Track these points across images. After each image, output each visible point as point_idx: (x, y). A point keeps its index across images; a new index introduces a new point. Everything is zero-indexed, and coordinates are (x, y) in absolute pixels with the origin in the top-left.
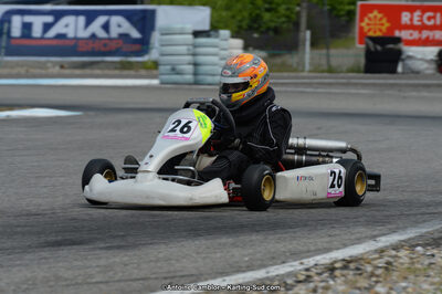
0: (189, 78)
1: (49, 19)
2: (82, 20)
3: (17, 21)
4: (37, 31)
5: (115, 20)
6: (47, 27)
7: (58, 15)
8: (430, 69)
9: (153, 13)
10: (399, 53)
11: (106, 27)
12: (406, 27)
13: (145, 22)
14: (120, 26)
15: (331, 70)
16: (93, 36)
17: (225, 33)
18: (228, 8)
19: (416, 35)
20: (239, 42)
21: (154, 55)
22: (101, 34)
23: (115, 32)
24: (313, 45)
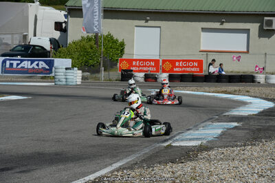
0: (64, 83)
1: (19, 62)
2: (30, 62)
3: (8, 63)
4: (15, 66)
5: (41, 63)
6: (18, 65)
7: (22, 61)
8: (142, 80)
9: (53, 60)
10: (133, 75)
11: (38, 65)
12: (134, 66)
13: (51, 64)
14: (42, 65)
15: (110, 80)
16: (33, 68)
17: (76, 69)
18: (78, 59)
19: (137, 69)
20: (80, 72)
21: (53, 74)
22: (36, 67)
23: (40, 67)
24: (105, 70)
